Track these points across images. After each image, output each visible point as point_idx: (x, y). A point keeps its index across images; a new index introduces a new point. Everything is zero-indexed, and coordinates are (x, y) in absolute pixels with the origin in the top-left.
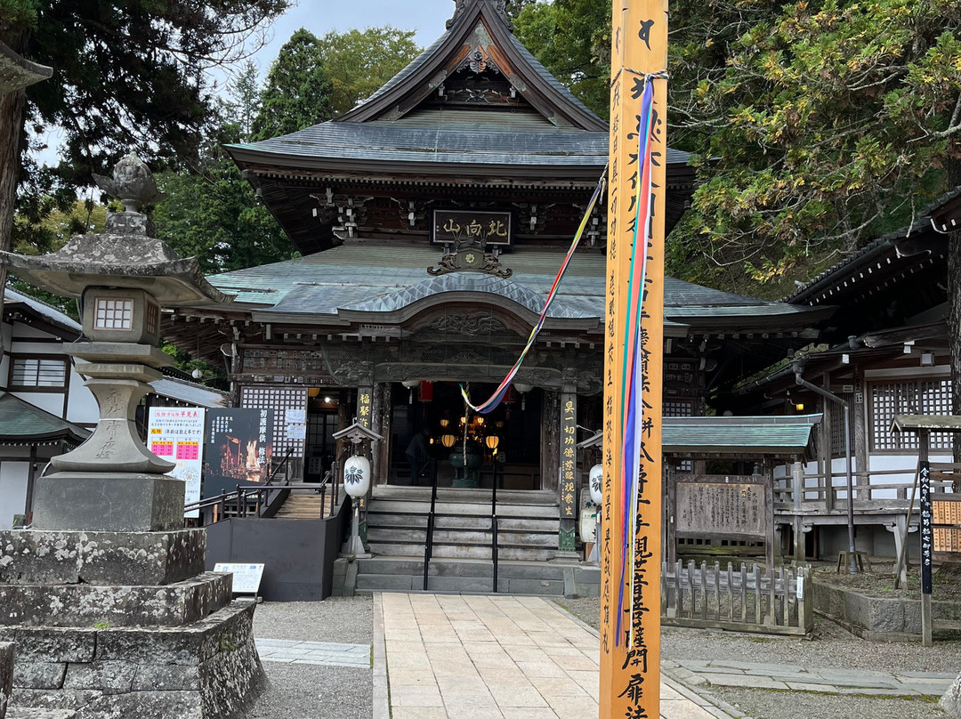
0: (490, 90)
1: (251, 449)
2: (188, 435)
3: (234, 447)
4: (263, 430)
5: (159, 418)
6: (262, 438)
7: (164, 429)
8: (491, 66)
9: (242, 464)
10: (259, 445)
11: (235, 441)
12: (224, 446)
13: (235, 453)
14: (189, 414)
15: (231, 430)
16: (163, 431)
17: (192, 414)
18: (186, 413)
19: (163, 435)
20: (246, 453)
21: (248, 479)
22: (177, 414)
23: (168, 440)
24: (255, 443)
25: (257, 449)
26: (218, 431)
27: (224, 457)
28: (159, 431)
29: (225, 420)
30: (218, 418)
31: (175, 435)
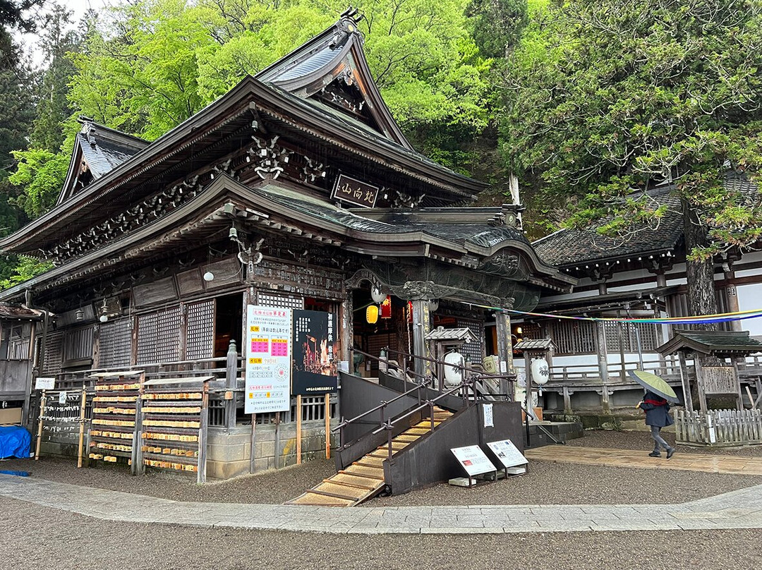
0: (344, 99)
1: (323, 347)
2: (280, 334)
3: (311, 344)
4: (330, 331)
5: (257, 316)
6: (330, 338)
7: (261, 326)
8: (355, 84)
9: (318, 360)
10: (329, 344)
11: (313, 340)
12: (305, 345)
13: (313, 351)
14: (280, 313)
15: (309, 330)
16: (260, 329)
17: (282, 314)
18: (277, 313)
19: (260, 332)
20: (320, 350)
21: (323, 373)
22: (271, 313)
23: (264, 337)
24: (326, 341)
25: (327, 347)
26: (300, 330)
27: (305, 354)
28: (257, 329)
29: (305, 321)
30: (300, 319)
31: (269, 333)
